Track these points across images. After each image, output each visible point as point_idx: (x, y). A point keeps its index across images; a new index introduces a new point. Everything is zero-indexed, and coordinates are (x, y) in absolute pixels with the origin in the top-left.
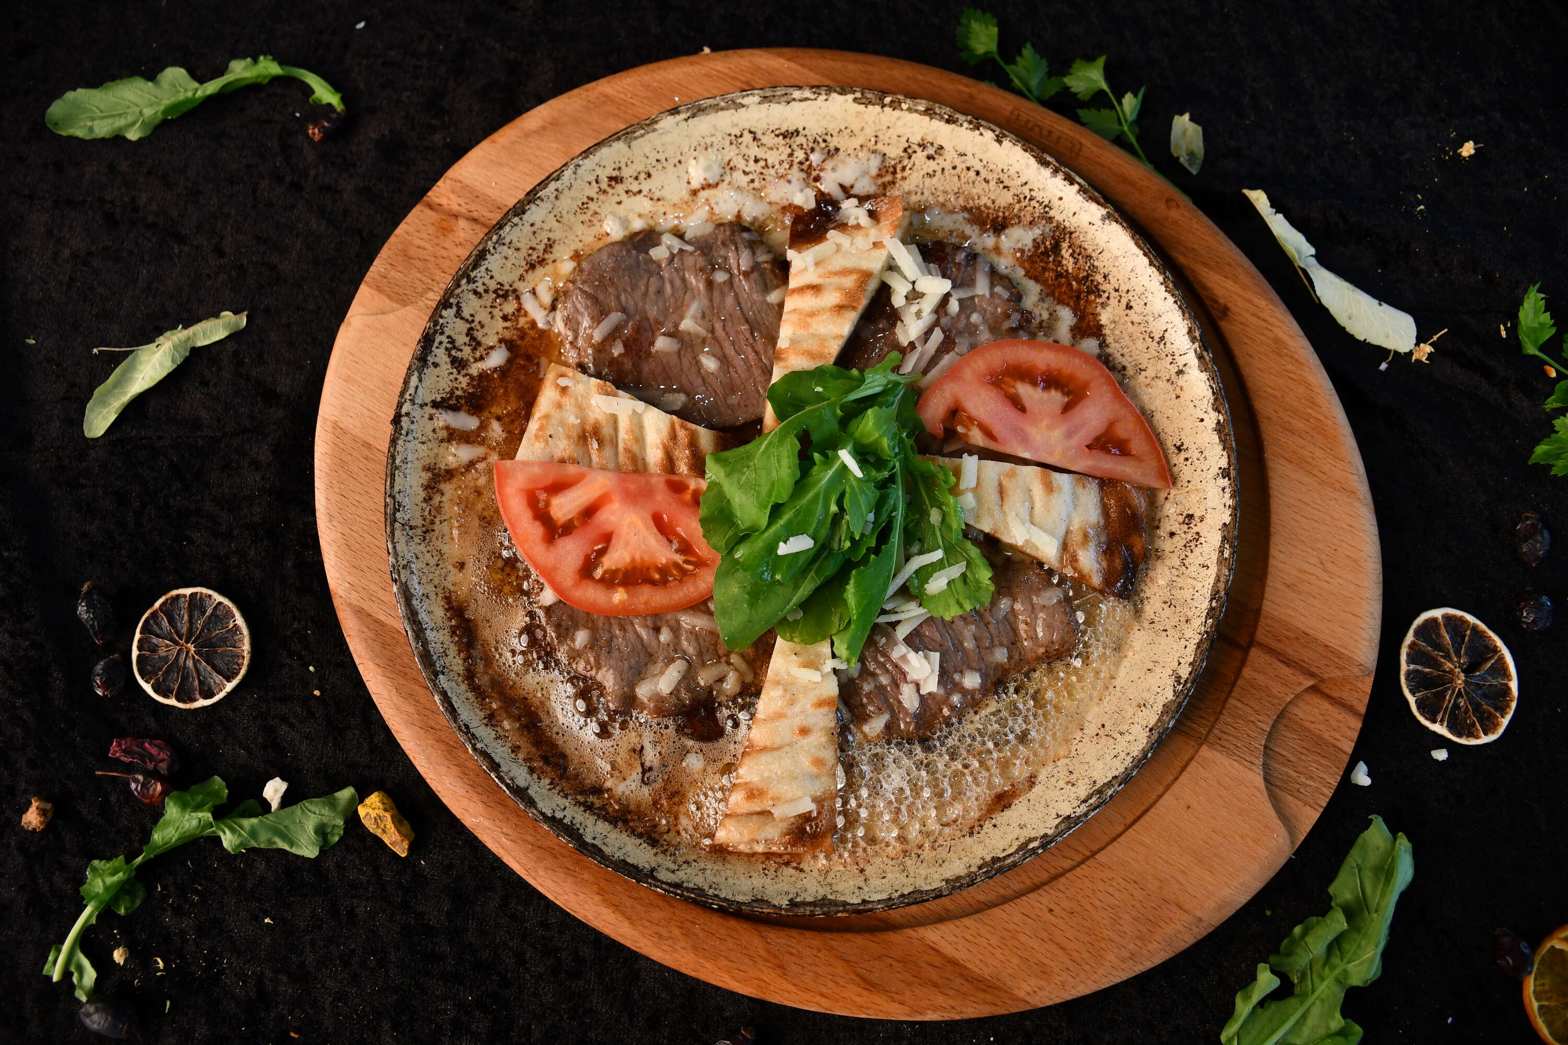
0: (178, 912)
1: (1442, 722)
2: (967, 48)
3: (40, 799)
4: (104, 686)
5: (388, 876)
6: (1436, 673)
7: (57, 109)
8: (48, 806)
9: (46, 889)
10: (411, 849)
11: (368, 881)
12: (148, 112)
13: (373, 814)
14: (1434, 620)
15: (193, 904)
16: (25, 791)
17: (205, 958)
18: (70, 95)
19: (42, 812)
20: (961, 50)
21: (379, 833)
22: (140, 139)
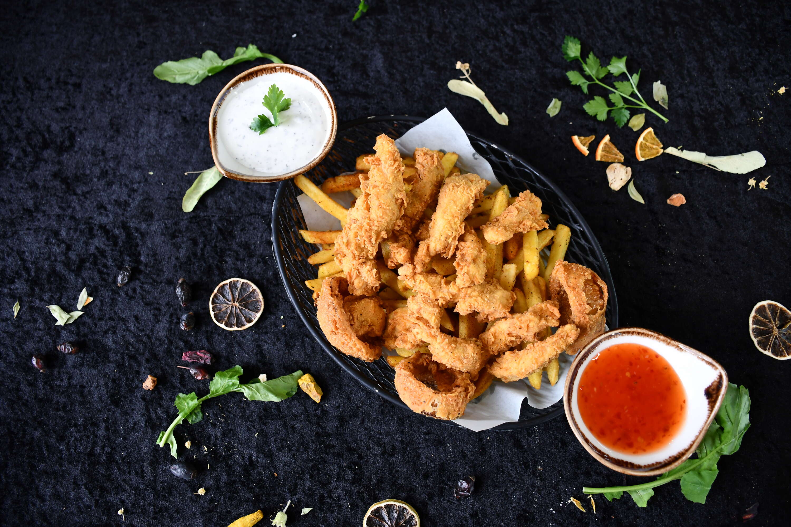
0: (214, 425)
1: (769, 350)
2: (566, 54)
3: (151, 376)
4: (186, 325)
5: (311, 411)
6: (765, 328)
7: (158, 70)
8: (155, 379)
9: (153, 416)
10: (322, 399)
11: (302, 413)
12: (201, 72)
13: (306, 383)
14: (764, 306)
15: (221, 423)
16: (144, 373)
17: (226, 447)
18: (165, 64)
19: (154, 381)
20: (564, 55)
21: (308, 392)
22: (196, 85)
